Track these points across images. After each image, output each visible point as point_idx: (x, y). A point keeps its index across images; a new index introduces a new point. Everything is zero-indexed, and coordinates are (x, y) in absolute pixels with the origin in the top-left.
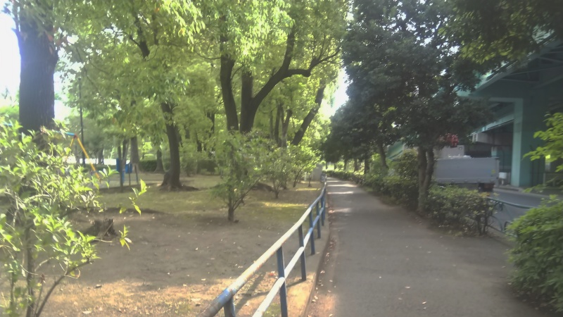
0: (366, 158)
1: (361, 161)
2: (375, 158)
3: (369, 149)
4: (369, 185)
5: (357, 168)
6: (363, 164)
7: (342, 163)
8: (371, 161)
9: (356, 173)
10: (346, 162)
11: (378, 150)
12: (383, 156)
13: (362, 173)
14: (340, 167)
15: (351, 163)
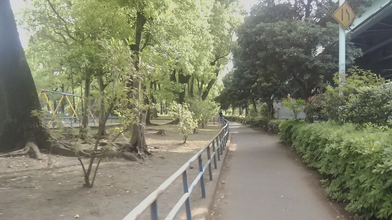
0: (246, 106)
1: (243, 109)
2: (251, 107)
3: (247, 102)
4: (248, 123)
5: (241, 114)
6: (245, 110)
7: (230, 110)
8: (249, 109)
9: (241, 116)
10: (233, 109)
11: (252, 102)
12: (255, 106)
13: (244, 116)
14: (230, 113)
15: (237, 110)
